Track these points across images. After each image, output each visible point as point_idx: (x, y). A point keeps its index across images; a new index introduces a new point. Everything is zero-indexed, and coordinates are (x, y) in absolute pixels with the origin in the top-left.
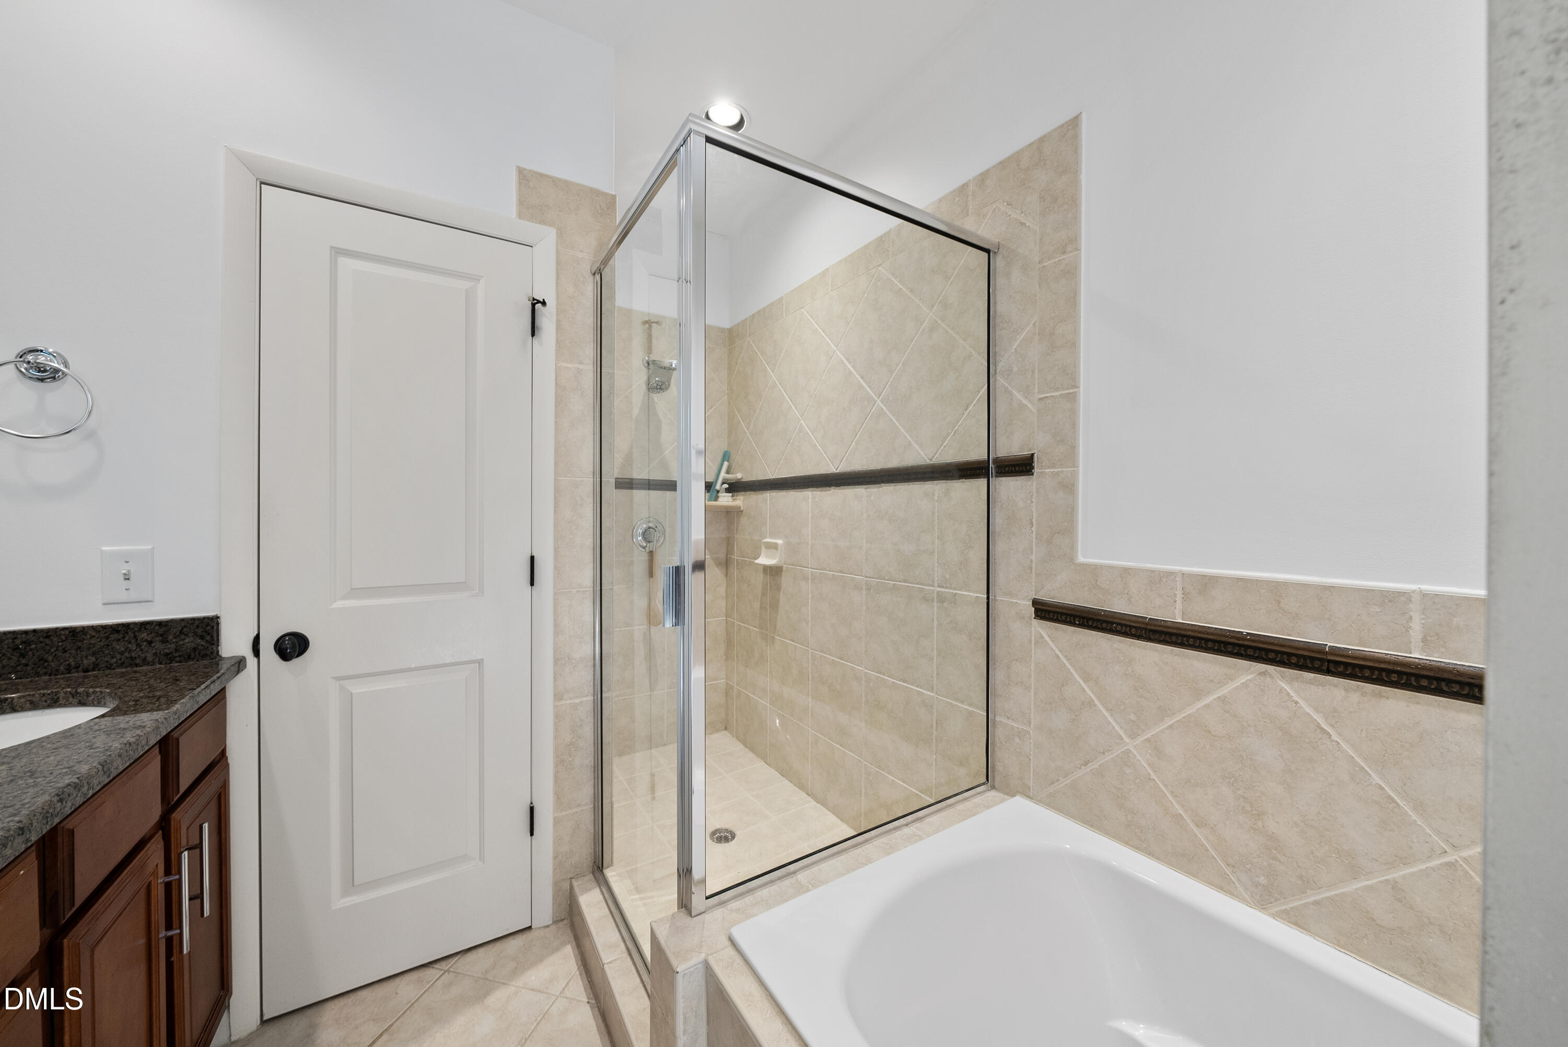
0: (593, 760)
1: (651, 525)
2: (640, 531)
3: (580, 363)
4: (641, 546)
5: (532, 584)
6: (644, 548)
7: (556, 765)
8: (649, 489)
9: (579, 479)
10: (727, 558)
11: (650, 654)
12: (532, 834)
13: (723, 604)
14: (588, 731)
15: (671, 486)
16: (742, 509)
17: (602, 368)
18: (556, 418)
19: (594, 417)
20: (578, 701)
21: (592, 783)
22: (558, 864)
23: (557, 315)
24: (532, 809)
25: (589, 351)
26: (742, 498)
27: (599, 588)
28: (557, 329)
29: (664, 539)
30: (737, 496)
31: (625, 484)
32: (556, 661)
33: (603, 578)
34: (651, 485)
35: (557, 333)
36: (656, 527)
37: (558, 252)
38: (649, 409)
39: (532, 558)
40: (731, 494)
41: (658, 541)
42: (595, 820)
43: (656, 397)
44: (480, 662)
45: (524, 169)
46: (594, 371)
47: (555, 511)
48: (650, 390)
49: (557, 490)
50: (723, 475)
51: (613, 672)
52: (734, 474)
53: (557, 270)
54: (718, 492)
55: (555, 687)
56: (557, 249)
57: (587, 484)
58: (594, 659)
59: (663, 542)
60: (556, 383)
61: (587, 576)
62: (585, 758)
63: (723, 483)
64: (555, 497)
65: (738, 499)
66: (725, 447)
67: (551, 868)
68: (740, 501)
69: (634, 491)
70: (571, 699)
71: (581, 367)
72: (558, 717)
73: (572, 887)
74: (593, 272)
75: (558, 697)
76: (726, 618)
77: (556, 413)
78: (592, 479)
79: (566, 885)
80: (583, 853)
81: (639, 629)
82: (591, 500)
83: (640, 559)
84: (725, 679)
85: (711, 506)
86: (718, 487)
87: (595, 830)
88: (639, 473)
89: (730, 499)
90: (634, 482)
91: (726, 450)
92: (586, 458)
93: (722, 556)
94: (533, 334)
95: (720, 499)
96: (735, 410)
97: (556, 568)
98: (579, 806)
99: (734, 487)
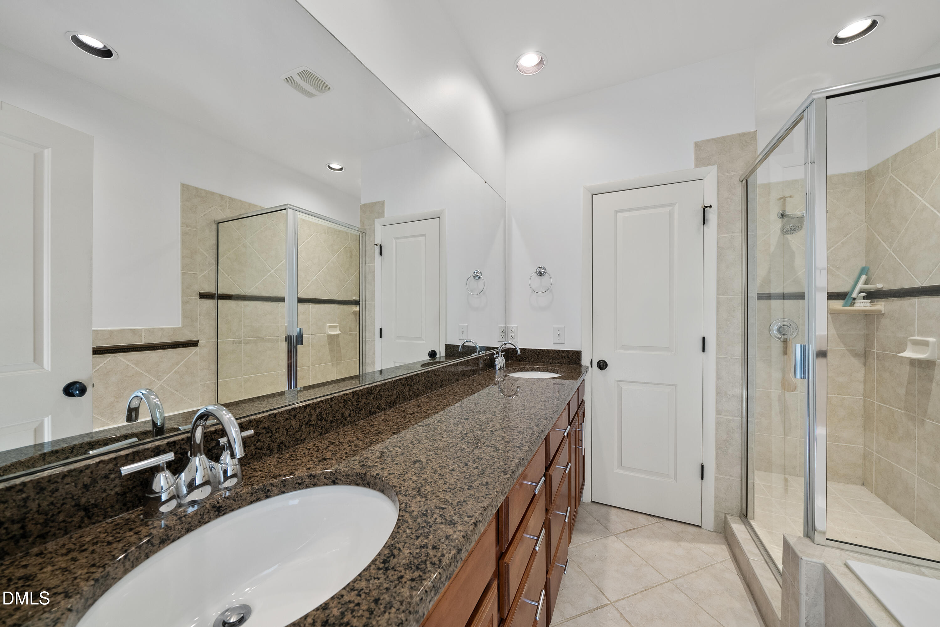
0: (740, 454)
1: (785, 323)
2: (776, 328)
3: (733, 232)
4: (776, 337)
5: (703, 351)
6: (779, 338)
7: (717, 449)
8: (784, 299)
9: (732, 297)
10: (865, 350)
11: (784, 410)
12: (702, 479)
13: (861, 387)
14: (738, 437)
15: (800, 296)
16: (883, 312)
17: (748, 232)
18: (718, 265)
19: (742, 261)
20: (731, 418)
21: (740, 466)
22: (718, 501)
23: (718, 210)
24: (702, 466)
25: (739, 225)
26: (883, 303)
27: (746, 358)
28: (718, 218)
29: (798, 333)
30: (877, 302)
31: (765, 297)
32: (717, 394)
33: (749, 352)
34: (784, 297)
35: (718, 220)
36: (790, 325)
37: (718, 177)
38: (784, 246)
39: (704, 338)
40: (870, 301)
41: (791, 335)
42: (741, 488)
43: (789, 237)
44: (675, 386)
45: (698, 142)
46: (742, 235)
47: (717, 314)
48: (785, 233)
49: (718, 303)
50: (860, 285)
51: (755, 408)
52: (873, 284)
53: (718, 186)
54: (854, 299)
55: (717, 407)
56: (718, 175)
57: (738, 298)
58: (742, 397)
59: (796, 336)
60: (718, 246)
61: (738, 350)
62: (736, 449)
63: (860, 292)
64: (717, 307)
65: (879, 305)
66: (862, 263)
67: (713, 503)
68: (881, 305)
69: (772, 301)
70: (727, 416)
71: (733, 235)
72: (718, 424)
73: (726, 518)
74: (741, 180)
75: (718, 413)
76: (865, 397)
77: (717, 262)
78: (740, 296)
79: (723, 516)
80: (735, 503)
81: (776, 392)
82: (740, 307)
83: (777, 346)
84: (862, 445)
85: (846, 310)
86: (854, 295)
87: (741, 494)
88: (775, 289)
89: (869, 305)
90: (772, 295)
91: (864, 266)
92: (738, 284)
93: (860, 347)
94: (704, 223)
95: (856, 305)
96: (875, 233)
97: (718, 344)
98: (731, 476)
99: (871, 296)
